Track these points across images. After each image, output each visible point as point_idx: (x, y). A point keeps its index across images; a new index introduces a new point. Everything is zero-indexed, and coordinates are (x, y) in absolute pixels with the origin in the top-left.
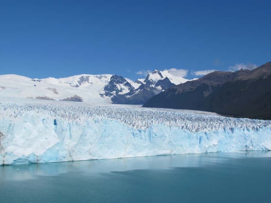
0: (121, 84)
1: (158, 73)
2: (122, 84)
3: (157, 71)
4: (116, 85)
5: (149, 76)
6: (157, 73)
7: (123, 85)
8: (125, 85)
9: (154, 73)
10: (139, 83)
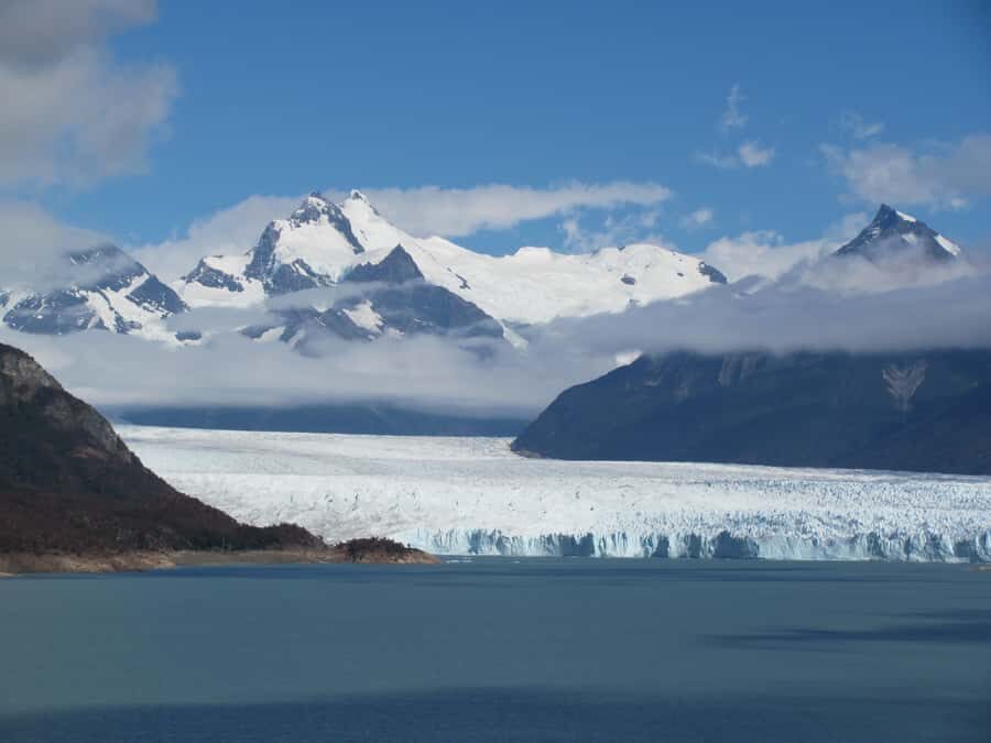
0: (109, 292)
1: (331, 219)
2: (116, 289)
3: (323, 204)
4: (84, 299)
5: (277, 235)
6: (325, 218)
7: (127, 297)
8: (140, 297)
9: (305, 218)
10: (215, 284)
